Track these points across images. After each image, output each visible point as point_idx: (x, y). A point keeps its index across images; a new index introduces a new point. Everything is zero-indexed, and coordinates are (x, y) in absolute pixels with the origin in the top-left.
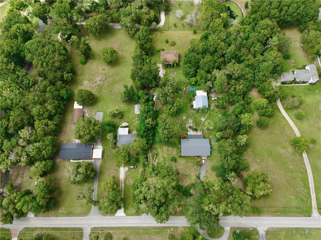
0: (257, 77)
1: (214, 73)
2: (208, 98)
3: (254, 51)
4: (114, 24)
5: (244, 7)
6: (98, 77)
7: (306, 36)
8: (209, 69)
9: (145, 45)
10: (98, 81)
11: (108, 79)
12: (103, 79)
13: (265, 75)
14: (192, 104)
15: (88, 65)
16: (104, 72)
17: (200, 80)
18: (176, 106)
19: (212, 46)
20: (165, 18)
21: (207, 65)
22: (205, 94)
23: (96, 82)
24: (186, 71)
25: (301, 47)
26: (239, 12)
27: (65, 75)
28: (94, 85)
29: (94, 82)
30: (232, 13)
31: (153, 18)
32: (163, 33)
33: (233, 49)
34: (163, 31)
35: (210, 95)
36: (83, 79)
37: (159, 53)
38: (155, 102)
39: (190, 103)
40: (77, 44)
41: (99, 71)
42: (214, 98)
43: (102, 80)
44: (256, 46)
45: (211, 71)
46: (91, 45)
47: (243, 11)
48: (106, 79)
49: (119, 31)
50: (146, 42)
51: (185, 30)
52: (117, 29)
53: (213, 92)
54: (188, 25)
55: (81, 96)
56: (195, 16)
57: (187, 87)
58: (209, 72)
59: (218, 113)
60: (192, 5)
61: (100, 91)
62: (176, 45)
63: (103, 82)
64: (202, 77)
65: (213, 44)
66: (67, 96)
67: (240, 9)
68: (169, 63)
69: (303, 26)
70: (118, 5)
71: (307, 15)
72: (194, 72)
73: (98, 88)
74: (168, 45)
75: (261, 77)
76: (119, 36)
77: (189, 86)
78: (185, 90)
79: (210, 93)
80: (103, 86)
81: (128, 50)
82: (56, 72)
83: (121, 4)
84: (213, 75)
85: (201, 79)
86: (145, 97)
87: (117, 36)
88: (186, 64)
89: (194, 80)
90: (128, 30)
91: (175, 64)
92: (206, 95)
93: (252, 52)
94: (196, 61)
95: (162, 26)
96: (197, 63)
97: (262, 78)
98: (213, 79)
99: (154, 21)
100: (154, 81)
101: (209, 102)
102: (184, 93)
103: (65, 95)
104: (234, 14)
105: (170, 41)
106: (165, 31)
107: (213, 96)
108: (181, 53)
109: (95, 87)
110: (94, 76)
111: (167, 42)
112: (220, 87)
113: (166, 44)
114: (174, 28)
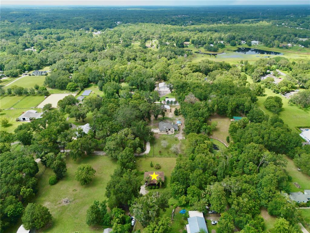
0: (262, 194)
1: (208, 189)
2: (206, 222)
3: (248, 171)
4: (98, 152)
5: (227, 142)
6: (65, 198)
7: (298, 159)
8: (201, 184)
9: (128, 163)
10: (63, 202)
11: (77, 201)
12: (71, 200)
13: (270, 191)
14: (185, 229)
15: (57, 186)
16: (75, 193)
17: (191, 197)
18: (162, 225)
19: (201, 163)
20: (151, 148)
21: (197, 179)
22: (201, 215)
23: (60, 204)
24: (174, 189)
25: (299, 171)
26: (222, 146)
27: (22, 189)
28: (56, 207)
29: (58, 203)
30: (216, 146)
31: (138, 143)
33: (224, 163)
34: (148, 158)
35: (208, 219)
36: (44, 201)
37: (143, 175)
38: (133, 226)
39: (183, 228)
40: (51, 160)
41: (68, 192)
42: (214, 222)
43: (69, 201)
44: (249, 165)
45: (203, 187)
46: (68, 167)
47: (226, 145)
48: (74, 200)
50: (129, 161)
51: (170, 157)
52: (100, 156)
53: (211, 215)
54: (173, 153)
55: (33, 213)
56: (180, 147)
57: (177, 209)
58: (201, 188)
60: (176, 140)
61: (61, 214)
62: (162, 168)
63: (69, 203)
64: (194, 193)
65: (202, 162)
66: (12, 212)
67: (223, 144)
68: (154, 182)
69: (291, 152)
70: (105, 134)
71: (291, 141)
72: (184, 190)
73: (60, 210)
74: (153, 168)
75: (267, 193)
76: (100, 161)
77: (178, 208)
78: (174, 212)
79: (207, 216)
80: (67, 208)
81: (107, 173)
82: (12, 185)
83: (108, 134)
84: (208, 192)
85: (193, 197)
86: (119, 215)
88: (173, 182)
89: (184, 199)
90: (111, 153)
91: (161, 183)
92: (203, 216)
93: (247, 172)
94: (185, 177)
95: (147, 153)
96: (185, 180)
97: (269, 194)
98: (208, 196)
99: (139, 147)
100: (134, 196)
101: (208, 226)
102: (173, 215)
103: (11, 211)
104: (217, 147)
105: (155, 165)
106: (150, 158)
107: (212, 220)
108: (167, 176)
109: (57, 209)
110: (61, 197)
111: (152, 166)
112: (219, 202)
113: (151, 168)
114: (159, 155)
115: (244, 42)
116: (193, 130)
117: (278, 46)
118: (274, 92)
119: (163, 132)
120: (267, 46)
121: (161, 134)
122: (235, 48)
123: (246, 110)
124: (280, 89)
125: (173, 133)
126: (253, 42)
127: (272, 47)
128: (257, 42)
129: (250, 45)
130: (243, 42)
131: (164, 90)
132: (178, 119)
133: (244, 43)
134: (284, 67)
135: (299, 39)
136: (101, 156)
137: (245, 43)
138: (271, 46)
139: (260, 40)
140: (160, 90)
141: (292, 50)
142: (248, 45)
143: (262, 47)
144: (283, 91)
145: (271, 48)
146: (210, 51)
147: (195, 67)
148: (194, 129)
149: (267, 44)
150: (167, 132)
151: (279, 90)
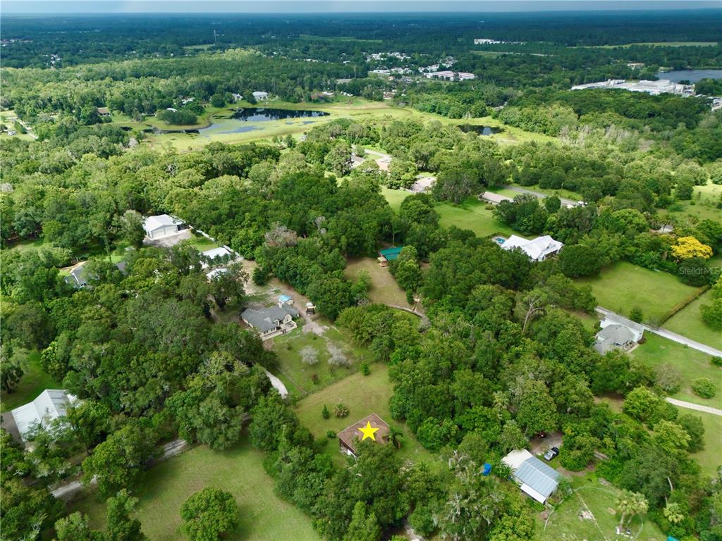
20: (281, 380)
32: (300, 405)
34: (298, 402)
37: (329, 445)
42: (549, 454)
49: (182, 458)
51: (341, 379)
52: (174, 456)
54: (339, 368)
59: (594, 479)
60: (315, 339)
62: (351, 411)
67: (403, 310)
72: (456, 426)
74: (332, 420)
81: (242, 487)
85: (485, 430)
87: (186, 469)
92: (531, 455)
105: (332, 411)
106: (301, 401)
107: (541, 453)
111: (325, 416)
113: (327, 421)
114: (314, 387)
115: (239, 95)
116: (342, 303)
117: (310, 100)
118: (391, 188)
119: (270, 332)
120: (288, 100)
121: (270, 339)
122: (225, 112)
123: (396, 232)
124: (399, 179)
125: (295, 326)
126: (257, 94)
127: (299, 101)
128: (264, 94)
129: (254, 102)
130: (236, 96)
131: (165, 236)
132: (273, 293)
133: (238, 97)
134: (361, 137)
135: (337, 80)
136: (178, 456)
137: (241, 97)
138: (295, 99)
139: (268, 89)
140: (156, 238)
141: (338, 103)
142: (248, 102)
143: (278, 103)
144: (408, 182)
145: (298, 104)
146: (180, 123)
147: (201, 165)
148: (343, 300)
149: (286, 96)
150: (279, 328)
151: (399, 182)
